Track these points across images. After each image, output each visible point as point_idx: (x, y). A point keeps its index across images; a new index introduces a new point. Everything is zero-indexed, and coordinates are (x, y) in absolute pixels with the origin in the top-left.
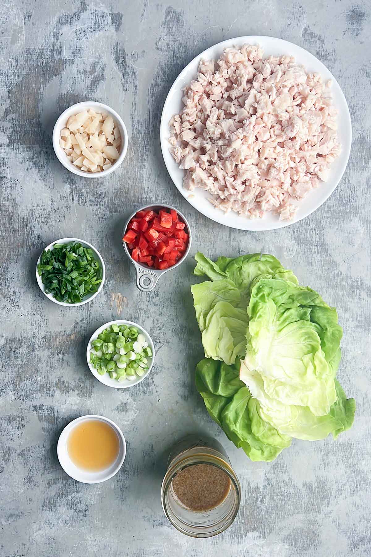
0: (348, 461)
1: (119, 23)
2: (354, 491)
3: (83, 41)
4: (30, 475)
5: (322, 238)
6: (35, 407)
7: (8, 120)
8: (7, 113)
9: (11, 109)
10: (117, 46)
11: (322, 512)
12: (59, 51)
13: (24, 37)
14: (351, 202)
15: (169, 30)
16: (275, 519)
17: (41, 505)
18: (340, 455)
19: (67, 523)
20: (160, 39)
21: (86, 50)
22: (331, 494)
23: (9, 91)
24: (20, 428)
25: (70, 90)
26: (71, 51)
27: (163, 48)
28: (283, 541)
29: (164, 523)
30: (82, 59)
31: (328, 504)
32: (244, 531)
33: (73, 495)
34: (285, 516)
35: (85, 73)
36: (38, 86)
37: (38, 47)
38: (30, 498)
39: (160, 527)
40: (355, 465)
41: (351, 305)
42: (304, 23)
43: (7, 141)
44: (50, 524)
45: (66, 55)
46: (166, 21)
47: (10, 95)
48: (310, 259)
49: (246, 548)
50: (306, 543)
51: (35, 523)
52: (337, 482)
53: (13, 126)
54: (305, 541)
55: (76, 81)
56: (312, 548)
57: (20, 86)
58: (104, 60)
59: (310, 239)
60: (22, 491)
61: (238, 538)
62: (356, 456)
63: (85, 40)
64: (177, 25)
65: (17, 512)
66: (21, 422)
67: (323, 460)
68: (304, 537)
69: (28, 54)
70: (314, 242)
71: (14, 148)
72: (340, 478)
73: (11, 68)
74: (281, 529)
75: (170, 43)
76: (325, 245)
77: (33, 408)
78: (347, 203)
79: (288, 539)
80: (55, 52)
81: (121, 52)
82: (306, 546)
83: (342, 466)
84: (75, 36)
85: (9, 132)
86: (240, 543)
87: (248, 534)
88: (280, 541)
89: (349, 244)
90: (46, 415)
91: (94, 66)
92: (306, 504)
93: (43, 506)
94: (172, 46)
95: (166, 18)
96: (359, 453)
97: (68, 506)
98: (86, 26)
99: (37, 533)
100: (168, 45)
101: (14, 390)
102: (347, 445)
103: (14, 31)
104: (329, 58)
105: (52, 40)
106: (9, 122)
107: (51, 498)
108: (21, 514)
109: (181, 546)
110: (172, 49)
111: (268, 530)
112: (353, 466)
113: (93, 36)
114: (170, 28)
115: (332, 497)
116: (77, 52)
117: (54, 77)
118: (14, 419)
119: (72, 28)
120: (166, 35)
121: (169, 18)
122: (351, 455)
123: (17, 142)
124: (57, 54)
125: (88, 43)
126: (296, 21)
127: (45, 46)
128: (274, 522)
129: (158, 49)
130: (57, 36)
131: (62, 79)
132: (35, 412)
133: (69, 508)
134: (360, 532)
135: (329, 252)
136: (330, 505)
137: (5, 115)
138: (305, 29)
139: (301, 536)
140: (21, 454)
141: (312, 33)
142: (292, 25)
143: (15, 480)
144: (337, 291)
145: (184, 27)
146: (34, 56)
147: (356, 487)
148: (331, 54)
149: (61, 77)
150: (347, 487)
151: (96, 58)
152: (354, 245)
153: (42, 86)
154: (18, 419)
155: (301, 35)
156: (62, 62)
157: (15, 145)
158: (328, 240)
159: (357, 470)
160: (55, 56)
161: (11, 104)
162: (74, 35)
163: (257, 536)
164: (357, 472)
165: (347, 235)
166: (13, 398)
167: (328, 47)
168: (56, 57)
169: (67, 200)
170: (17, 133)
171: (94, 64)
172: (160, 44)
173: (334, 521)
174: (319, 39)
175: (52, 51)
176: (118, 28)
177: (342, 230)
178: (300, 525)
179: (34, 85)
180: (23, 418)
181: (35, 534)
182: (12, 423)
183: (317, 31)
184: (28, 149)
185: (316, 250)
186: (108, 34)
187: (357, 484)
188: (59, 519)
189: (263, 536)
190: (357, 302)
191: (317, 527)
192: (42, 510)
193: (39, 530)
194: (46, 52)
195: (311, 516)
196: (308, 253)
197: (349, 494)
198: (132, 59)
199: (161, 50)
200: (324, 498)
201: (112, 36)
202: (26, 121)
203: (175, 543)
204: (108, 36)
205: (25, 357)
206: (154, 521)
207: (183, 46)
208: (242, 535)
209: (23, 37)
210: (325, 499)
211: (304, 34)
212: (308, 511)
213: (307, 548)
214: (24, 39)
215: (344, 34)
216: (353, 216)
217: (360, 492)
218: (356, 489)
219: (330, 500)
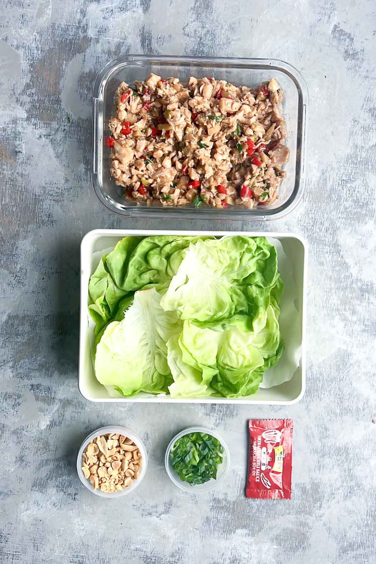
0: (343, 465)
1: (147, 5)
2: (347, 496)
3: (110, 20)
4: (22, 454)
5: (336, 238)
6: (32, 386)
7: (28, 94)
8: (27, 87)
9: (31, 83)
10: (143, 28)
11: (314, 515)
12: (84, 29)
13: (51, 11)
14: (367, 204)
15: (198, 16)
16: (266, 517)
17: (31, 485)
18: (336, 458)
19: (56, 505)
20: (188, 24)
21: (112, 30)
22: (324, 497)
23: (31, 65)
24: (16, 406)
25: (93, 69)
26: (97, 30)
27: (190, 33)
28: (272, 540)
29: (153, 514)
30: (107, 38)
31: (320, 507)
32: (233, 527)
33: (64, 477)
34: (276, 516)
35: (109, 53)
36: (61, 62)
37: (63, 23)
38: (20, 478)
39: (149, 517)
40: (350, 470)
41: (359, 309)
42: (335, 20)
43: (25, 115)
44: (38, 505)
45: (91, 33)
46: (195, 7)
47: (32, 69)
48: (322, 259)
49: (234, 544)
50: (294, 545)
51: (23, 502)
52: (331, 485)
53: (32, 100)
54: (294, 542)
55: (100, 60)
56: (300, 550)
57: (42, 61)
58: (129, 41)
59: (323, 239)
60: (13, 469)
61: (227, 534)
62: (352, 461)
63: (111, 19)
64: (206, 12)
65: (6, 491)
66: (17, 401)
67: (319, 462)
68: (293, 539)
69: (53, 29)
70: (327, 242)
71: (32, 123)
72: (334, 482)
73: (34, 41)
74: (271, 528)
75: (197, 29)
76: (338, 246)
77: (31, 387)
78: (363, 205)
79: (277, 539)
80: (80, 30)
81: (147, 35)
82: (295, 547)
83: (337, 470)
84: (101, 15)
85: (28, 106)
86: (229, 539)
87: (237, 530)
88: (269, 540)
89: (362, 246)
90: (43, 394)
91: (119, 46)
92: (297, 506)
93: (33, 487)
94: (199, 32)
95: (195, 4)
96: (355, 458)
97: (58, 488)
98: (114, 5)
99: (25, 513)
100: (195, 31)
101: (13, 367)
102: (344, 448)
103: (41, 4)
104: (357, 57)
105: (79, 16)
106: (29, 96)
107: (42, 479)
108: (9, 493)
109: (169, 538)
110: (199, 35)
111: (257, 528)
112: (348, 470)
113: (120, 16)
114: (198, 15)
115: (324, 501)
116: (102, 31)
117: (78, 54)
118: (10, 397)
119: (99, 6)
120: (194, 21)
121: (198, 4)
122: (347, 459)
123: (35, 118)
124: (83, 31)
125: (114, 23)
126: (327, 17)
127: (70, 23)
128: (264, 521)
129: (185, 35)
130: (83, 13)
131: (86, 57)
132: (32, 391)
133: (59, 491)
134: (350, 538)
135: (341, 253)
136: (322, 509)
137: (24, 89)
138: (335, 26)
139: (291, 537)
140: (15, 432)
141: (342, 30)
142: (322, 20)
143: (6, 458)
144: (347, 293)
145: (213, 14)
146: (59, 32)
147: (350, 492)
148: (359, 54)
149: (85, 55)
150: (340, 491)
151: (121, 38)
152: (367, 248)
153: (64, 62)
154: (15, 397)
155: (331, 32)
156: (87, 40)
157: (33, 120)
158: (341, 241)
159: (352, 474)
160: (80, 33)
161: (31, 79)
162: (101, 13)
163: (246, 534)
164: (352, 477)
165: (360, 237)
166: (11, 375)
167: (357, 46)
168: (82, 35)
169: (81, 179)
170: (36, 108)
171: (119, 44)
172: (187, 30)
173: (324, 525)
174: (348, 37)
175: (78, 28)
176: (146, 10)
177: (356, 232)
178: (290, 526)
179: (56, 61)
180: (19, 396)
181: (22, 514)
182: (8, 400)
183: (347, 29)
184: (45, 126)
185: (328, 250)
186: (135, 15)
187: (351, 488)
188: (48, 500)
189: (252, 534)
190: (366, 306)
191: (307, 529)
192: (32, 490)
193: (27, 510)
194: (72, 28)
195: (302, 518)
196: (320, 252)
197: (342, 499)
198: (157, 43)
199: (188, 36)
200: (315, 501)
201: (139, 18)
202: (46, 96)
203: (163, 534)
204: (135, 18)
205: (26, 335)
206: (143, 510)
207: (211, 33)
208: (231, 531)
209: (49, 12)
210: (318, 501)
211: (334, 31)
212: (298, 513)
213: (296, 550)
214: (50, 13)
215: (375, 34)
216: (369, 219)
217: (354, 498)
218: (349, 494)
219: (323, 503)
